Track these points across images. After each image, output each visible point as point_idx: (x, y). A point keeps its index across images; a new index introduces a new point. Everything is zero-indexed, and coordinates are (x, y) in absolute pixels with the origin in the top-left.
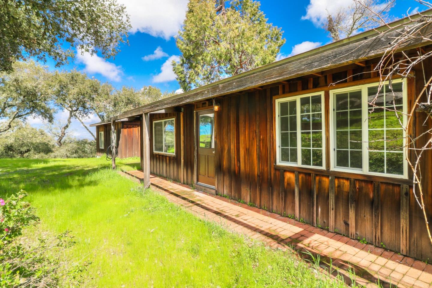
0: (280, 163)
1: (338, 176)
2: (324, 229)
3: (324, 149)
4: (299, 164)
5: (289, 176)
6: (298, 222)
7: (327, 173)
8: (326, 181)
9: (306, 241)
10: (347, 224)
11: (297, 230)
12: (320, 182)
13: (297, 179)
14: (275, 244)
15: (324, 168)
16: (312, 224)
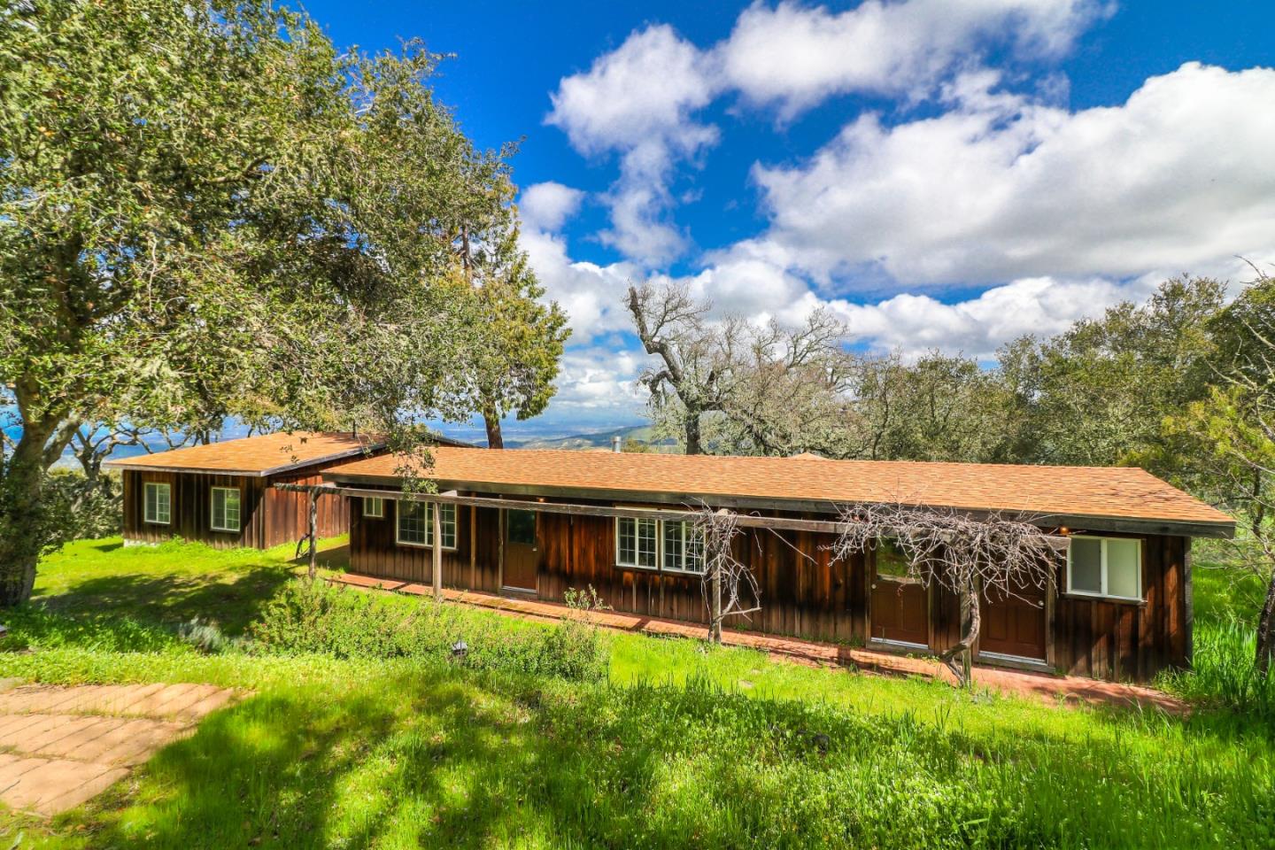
0: (618, 564)
1: (667, 574)
2: (656, 616)
3: (656, 553)
4: (637, 565)
5: (627, 575)
6: (635, 615)
7: (659, 572)
8: (658, 578)
9: (646, 627)
10: (672, 610)
11: (637, 620)
12: (653, 579)
13: (635, 578)
14: (627, 633)
15: (656, 568)
16: (647, 614)
